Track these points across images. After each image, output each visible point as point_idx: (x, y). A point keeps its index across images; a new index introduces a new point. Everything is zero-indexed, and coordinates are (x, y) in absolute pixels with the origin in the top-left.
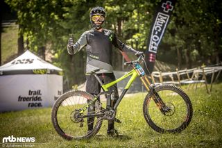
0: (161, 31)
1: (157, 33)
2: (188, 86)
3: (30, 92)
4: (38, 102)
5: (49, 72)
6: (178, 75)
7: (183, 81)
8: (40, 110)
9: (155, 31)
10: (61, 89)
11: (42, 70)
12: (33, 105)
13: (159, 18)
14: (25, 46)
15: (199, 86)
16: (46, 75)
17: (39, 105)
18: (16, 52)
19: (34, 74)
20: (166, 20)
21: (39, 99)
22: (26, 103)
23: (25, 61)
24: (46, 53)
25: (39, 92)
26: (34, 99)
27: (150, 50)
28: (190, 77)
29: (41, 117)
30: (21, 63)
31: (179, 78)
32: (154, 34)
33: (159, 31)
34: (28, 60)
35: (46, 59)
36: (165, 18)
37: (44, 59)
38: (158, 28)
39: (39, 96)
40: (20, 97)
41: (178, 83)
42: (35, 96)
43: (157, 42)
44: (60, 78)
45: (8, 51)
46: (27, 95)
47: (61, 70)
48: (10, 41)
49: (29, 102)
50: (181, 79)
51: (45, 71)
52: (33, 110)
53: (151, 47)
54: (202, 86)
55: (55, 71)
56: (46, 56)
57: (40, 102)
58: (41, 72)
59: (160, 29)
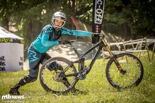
0: (103, 4)
1: (100, 6)
4: (2, 66)
5: (12, 41)
6: (124, 45)
7: (128, 51)
8: (4, 74)
9: (98, 5)
10: (22, 55)
11: (6, 38)
15: (142, 55)
16: (9, 43)
17: (3, 69)
21: (3, 64)
24: (9, 24)
25: (3, 58)
27: (95, 23)
28: (135, 47)
29: (4, 79)
31: (125, 47)
32: (97, 8)
33: (101, 4)
35: (10, 30)
37: (8, 30)
38: (100, 2)
39: (3, 61)
41: (124, 52)
43: (101, 14)
44: (22, 46)
47: (23, 39)
50: (126, 48)
51: (8, 40)
53: (96, 20)
54: (145, 55)
55: (17, 39)
56: (10, 27)
57: (4, 66)
58: (5, 41)
59: (102, 2)
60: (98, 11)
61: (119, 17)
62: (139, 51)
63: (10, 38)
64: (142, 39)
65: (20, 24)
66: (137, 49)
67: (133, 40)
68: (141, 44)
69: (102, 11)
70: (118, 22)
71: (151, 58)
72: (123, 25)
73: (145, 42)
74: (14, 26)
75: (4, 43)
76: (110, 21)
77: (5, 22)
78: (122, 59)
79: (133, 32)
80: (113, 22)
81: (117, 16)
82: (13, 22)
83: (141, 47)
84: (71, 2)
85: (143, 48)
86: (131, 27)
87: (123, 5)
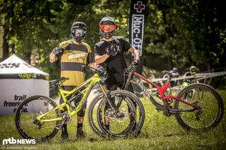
0: (141, 32)
1: (137, 36)
3: (16, 97)
5: (35, 77)
9: (134, 34)
11: (28, 74)
13: (135, 20)
14: (10, 50)
16: (32, 80)
17: (25, 110)
19: (20, 78)
20: (141, 20)
23: (11, 65)
25: (24, 97)
30: (7, 67)
32: (134, 37)
33: (139, 32)
34: (14, 64)
35: (32, 64)
36: (141, 18)
38: (137, 31)
40: (5, 102)
42: (21, 101)
43: (140, 44)
47: (48, 75)
51: (31, 76)
55: (41, 75)
57: (26, 107)
58: (27, 77)
59: (139, 30)
60: (136, 41)
63: (33, 74)
69: (141, 41)
75: (26, 80)
76: (151, 53)
80: (155, 55)
82: (36, 55)
87: (167, 35)
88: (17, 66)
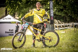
2: (68, 29)
3: (10, 30)
4: (12, 34)
7: (66, 28)
12: (11, 35)
15: (71, 30)
17: (13, 35)
18: (5, 15)
19: (11, 23)
21: (13, 33)
22: (8, 34)
23: (8, 19)
24: (15, 16)
25: (13, 30)
26: (11, 33)
28: (69, 26)
31: (64, 26)
34: (9, 18)
37: (15, 18)
40: (6, 32)
41: (64, 28)
42: (11, 31)
44: (21, 25)
45: (2, 14)
46: (8, 31)
47: (21, 22)
48: (2, 11)
49: (9, 34)
52: (10, 37)
54: (73, 30)
55: (19, 22)
56: (15, 17)
57: (13, 34)
58: (14, 23)
59: (52, 7)
61: (62, 13)
62: (70, 28)
63: (16, 22)
64: (72, 23)
65: (20, 16)
66: (70, 27)
67: (68, 23)
68: (71, 25)
70: (61, 15)
71: (75, 31)
72: (63, 17)
73: (73, 24)
74: (17, 16)
75: (13, 24)
76: (58, 15)
77: (14, 14)
78: (63, 31)
79: (68, 20)
80: (59, 16)
81: (61, 13)
82: (17, 15)
83: (71, 26)
84: (42, 6)
85: (72, 27)
86: (67, 18)
87: (64, 8)
88: (10, 19)
